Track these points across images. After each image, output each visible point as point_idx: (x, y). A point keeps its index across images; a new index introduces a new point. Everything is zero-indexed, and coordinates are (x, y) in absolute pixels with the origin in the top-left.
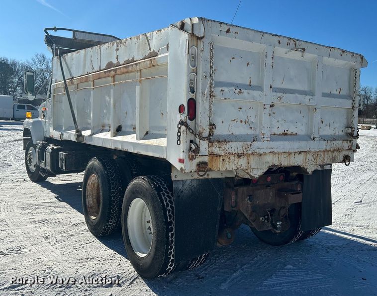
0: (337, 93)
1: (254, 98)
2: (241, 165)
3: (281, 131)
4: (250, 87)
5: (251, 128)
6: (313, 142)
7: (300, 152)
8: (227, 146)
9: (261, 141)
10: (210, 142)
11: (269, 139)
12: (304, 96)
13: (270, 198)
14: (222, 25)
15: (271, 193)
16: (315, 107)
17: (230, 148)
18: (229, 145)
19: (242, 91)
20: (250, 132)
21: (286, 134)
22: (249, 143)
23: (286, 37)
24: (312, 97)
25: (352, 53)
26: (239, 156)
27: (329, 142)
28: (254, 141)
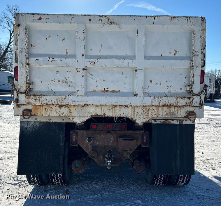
0: (172, 55)
1: (66, 64)
2: (63, 113)
3: (100, 88)
4: (67, 56)
5: (69, 86)
6: (135, 97)
7: (126, 106)
8: (42, 98)
9: (76, 96)
10: (27, 95)
11: (83, 94)
12: (121, 60)
13: (111, 142)
14: (34, 15)
15: (112, 138)
16: (136, 69)
17: (45, 100)
18: (44, 98)
19: (55, 59)
20: (68, 89)
21: (107, 91)
22: (63, 97)
23: (97, 15)
24: (131, 61)
25: (187, 17)
26: (61, 106)
27: (156, 98)
28: (69, 96)
